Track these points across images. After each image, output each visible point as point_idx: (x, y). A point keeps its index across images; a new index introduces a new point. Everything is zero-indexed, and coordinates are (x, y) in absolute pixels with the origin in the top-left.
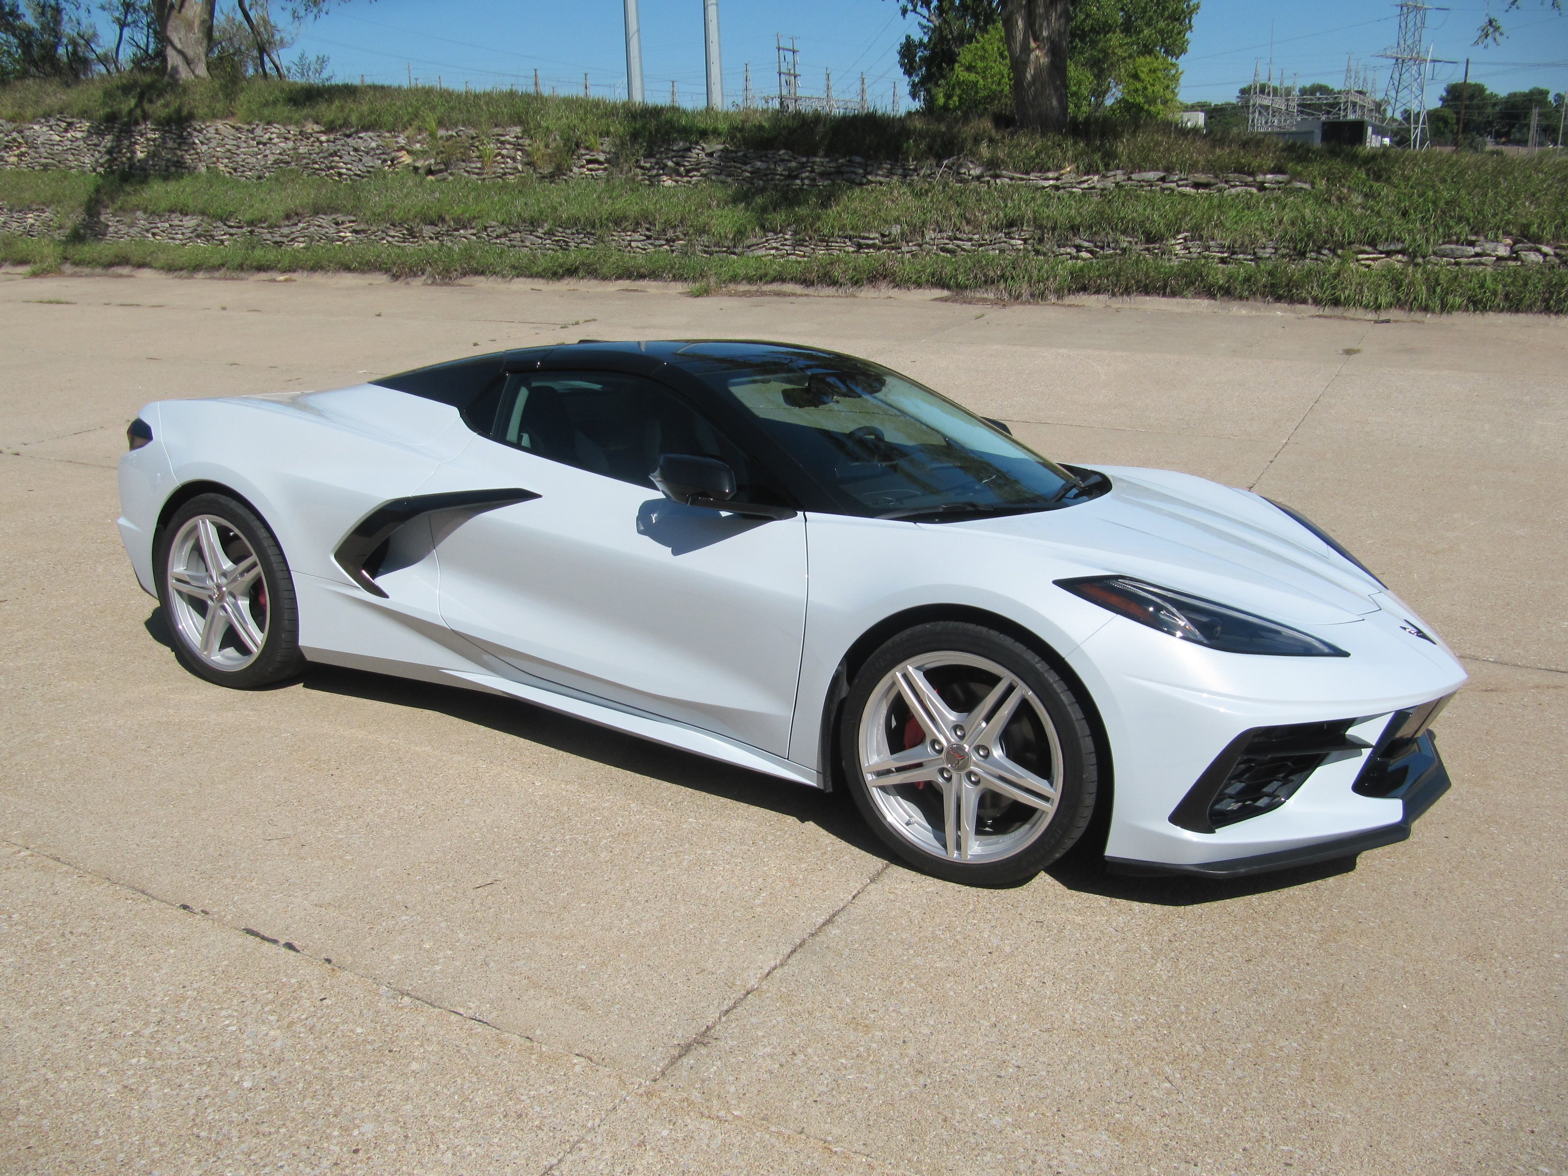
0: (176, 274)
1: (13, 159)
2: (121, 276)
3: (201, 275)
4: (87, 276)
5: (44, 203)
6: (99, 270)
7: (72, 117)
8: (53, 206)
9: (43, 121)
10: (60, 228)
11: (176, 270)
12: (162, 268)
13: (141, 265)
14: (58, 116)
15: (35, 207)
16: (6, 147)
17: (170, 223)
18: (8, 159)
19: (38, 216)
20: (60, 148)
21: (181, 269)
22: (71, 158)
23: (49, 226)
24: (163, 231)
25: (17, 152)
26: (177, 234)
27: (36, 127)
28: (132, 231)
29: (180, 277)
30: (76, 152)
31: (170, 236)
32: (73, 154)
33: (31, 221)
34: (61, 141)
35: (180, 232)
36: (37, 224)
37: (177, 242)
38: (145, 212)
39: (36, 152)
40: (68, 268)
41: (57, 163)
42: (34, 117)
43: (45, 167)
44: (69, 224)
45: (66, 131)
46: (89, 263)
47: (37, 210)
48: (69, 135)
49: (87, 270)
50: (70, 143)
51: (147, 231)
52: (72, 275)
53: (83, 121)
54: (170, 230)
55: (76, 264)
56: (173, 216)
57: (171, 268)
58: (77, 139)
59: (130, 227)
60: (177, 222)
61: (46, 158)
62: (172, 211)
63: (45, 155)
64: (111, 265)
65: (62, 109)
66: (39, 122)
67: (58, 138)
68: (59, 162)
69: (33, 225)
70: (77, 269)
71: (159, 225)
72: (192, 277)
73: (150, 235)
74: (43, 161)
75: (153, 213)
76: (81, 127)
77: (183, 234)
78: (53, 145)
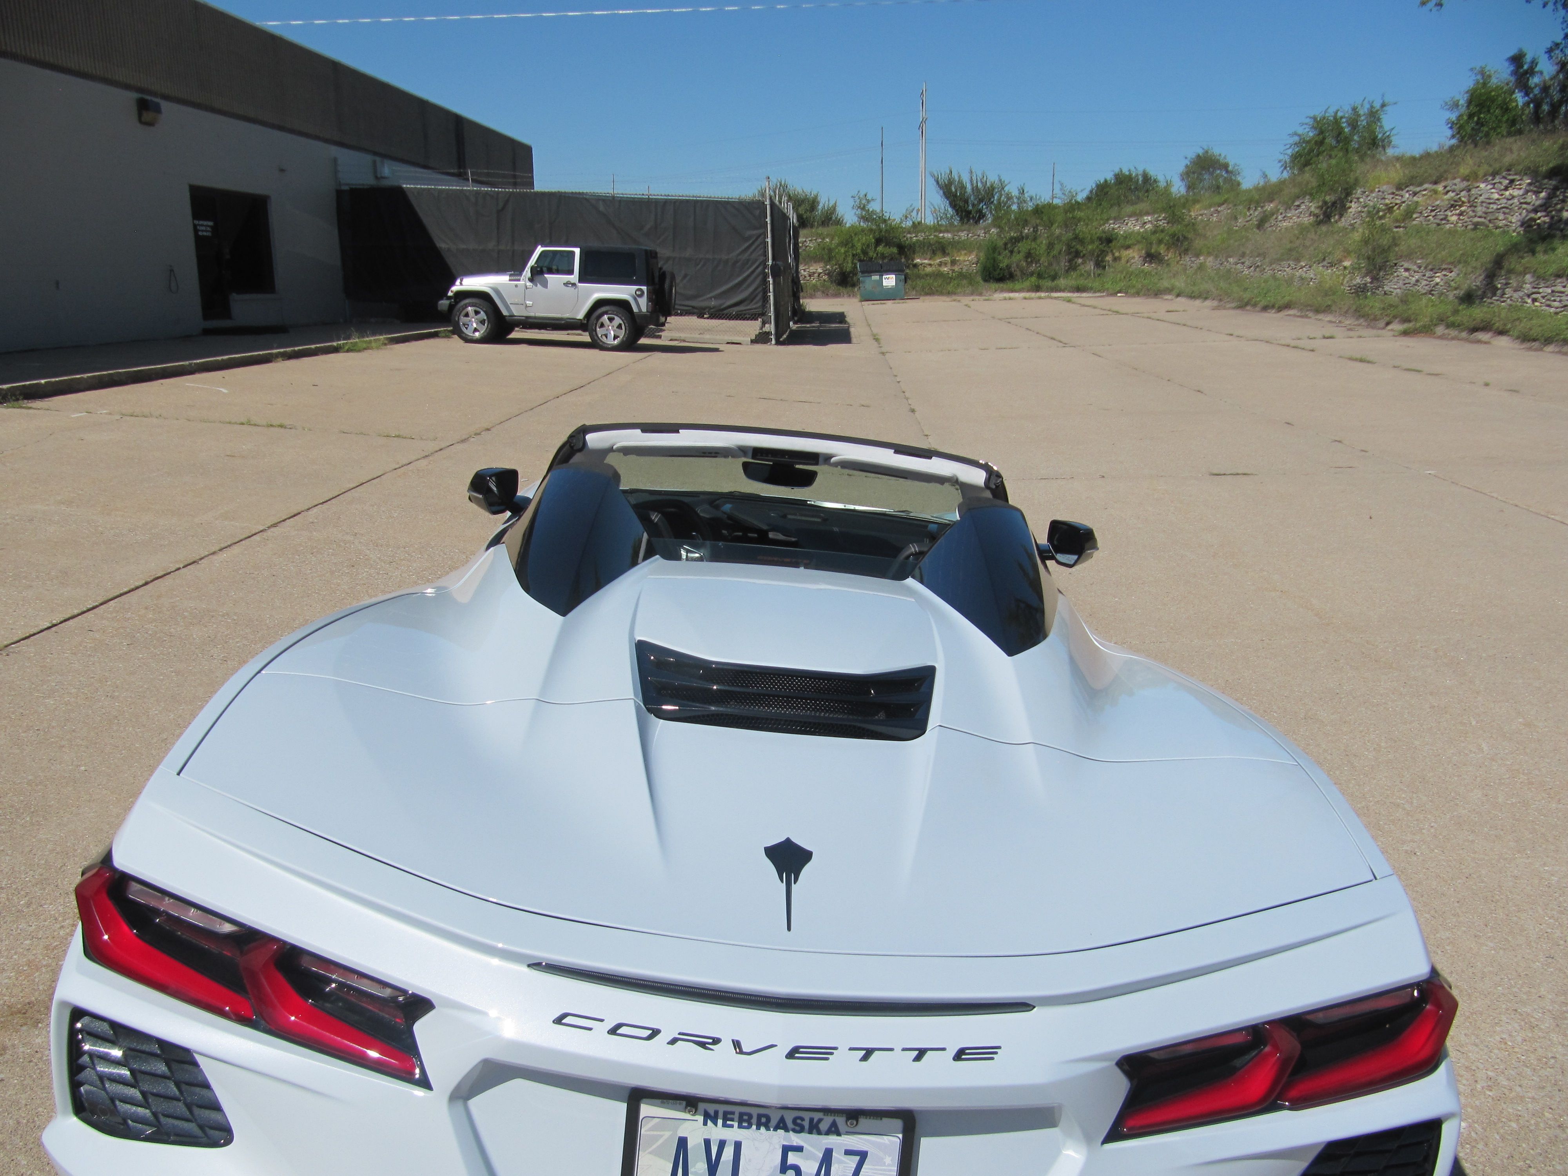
0: (1528, 345)
1: (1454, 218)
2: (1479, 342)
3: (1550, 348)
4: (1453, 339)
5: (1452, 263)
6: (1464, 334)
7: (1516, 174)
8: (1460, 266)
9: (1490, 178)
10: (1456, 289)
11: (1529, 341)
12: (1518, 338)
13: (1501, 333)
14: (1504, 174)
15: (1444, 266)
16: (1452, 206)
17: (1553, 288)
18: (1449, 218)
19: (1445, 275)
20: (1495, 207)
21: (1534, 340)
22: (1501, 217)
23: (1450, 286)
24: (1543, 297)
25: (1458, 212)
26: (1555, 301)
27: (1482, 186)
28: (1516, 295)
29: (1530, 349)
30: (1507, 211)
31: (1548, 302)
32: (1504, 213)
33: (1438, 280)
34: (1498, 199)
35: (1558, 299)
36: (1441, 284)
37: (1552, 310)
38: (1533, 276)
39: (1473, 211)
40: (1440, 330)
41: (1487, 222)
42: (1485, 175)
43: (1476, 225)
44: (1465, 287)
45: (1506, 189)
46: (1459, 326)
47: (1445, 269)
48: (1507, 193)
49: (1453, 333)
50: (1505, 201)
51: (1529, 296)
52: (1442, 337)
53: (1525, 178)
54: (1548, 297)
55: (1450, 325)
56: (1559, 280)
57: (1526, 338)
58: (1513, 197)
59: (1515, 291)
60: (1559, 288)
61: (1480, 217)
62: (1558, 276)
63: (1479, 214)
64: (1475, 330)
65: (1510, 165)
66: (1486, 181)
67: (1496, 196)
68: (1490, 221)
69: (1437, 284)
70: (1446, 331)
71: (1541, 290)
72: (1541, 350)
73: (1529, 301)
74: (1476, 220)
75: (1540, 278)
76: (1520, 185)
77: (1560, 301)
78: (1490, 203)
